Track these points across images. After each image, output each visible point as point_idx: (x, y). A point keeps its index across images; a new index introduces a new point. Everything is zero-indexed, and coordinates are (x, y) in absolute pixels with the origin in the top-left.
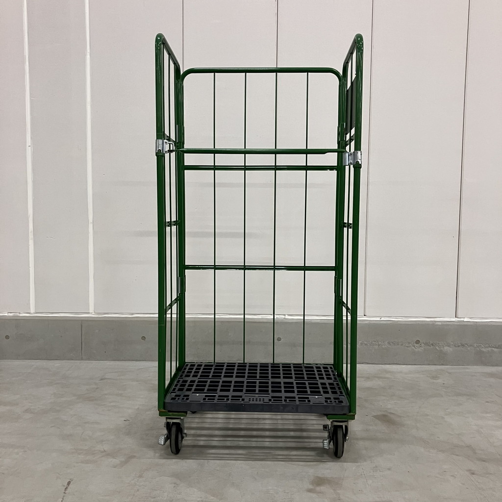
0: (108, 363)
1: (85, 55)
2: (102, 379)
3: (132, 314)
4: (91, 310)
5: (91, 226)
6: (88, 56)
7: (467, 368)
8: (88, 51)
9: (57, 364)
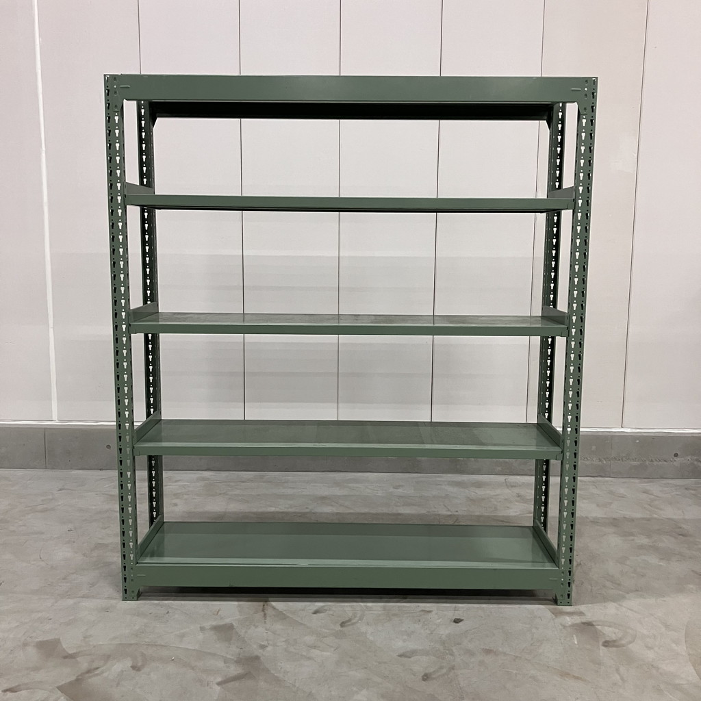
0: (73, 472)
1: (40, 154)
2: (60, 490)
3: (97, 422)
4: (55, 417)
5: (51, 330)
6: (44, 155)
7: (441, 477)
8: (44, 149)
9: (20, 473)
